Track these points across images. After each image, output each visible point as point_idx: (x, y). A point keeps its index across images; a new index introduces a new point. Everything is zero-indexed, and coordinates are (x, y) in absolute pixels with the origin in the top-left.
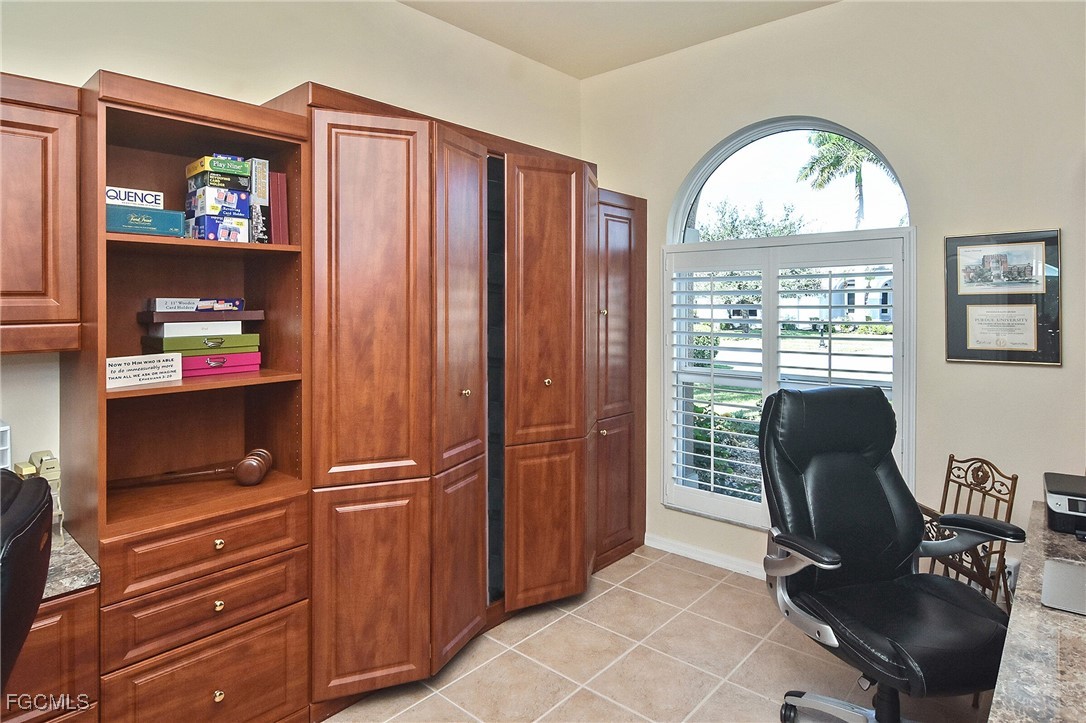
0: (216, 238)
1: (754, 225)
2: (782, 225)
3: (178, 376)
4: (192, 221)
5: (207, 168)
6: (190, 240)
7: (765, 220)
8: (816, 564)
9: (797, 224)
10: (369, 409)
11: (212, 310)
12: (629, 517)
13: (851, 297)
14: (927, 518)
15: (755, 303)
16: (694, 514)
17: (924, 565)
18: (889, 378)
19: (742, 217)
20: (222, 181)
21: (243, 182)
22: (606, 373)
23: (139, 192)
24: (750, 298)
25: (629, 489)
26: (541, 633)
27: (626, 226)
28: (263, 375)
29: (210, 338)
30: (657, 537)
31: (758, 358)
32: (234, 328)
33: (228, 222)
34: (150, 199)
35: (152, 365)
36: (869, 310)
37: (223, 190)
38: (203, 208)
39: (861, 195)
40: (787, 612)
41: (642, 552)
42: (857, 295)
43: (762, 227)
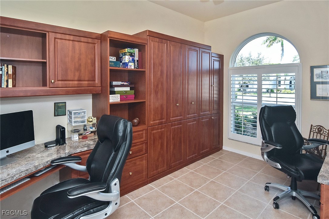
0: (128, 68)
1: (249, 59)
2: (257, 59)
3: (119, 100)
4: (121, 64)
5: (126, 51)
6: (121, 68)
7: (252, 57)
8: (276, 147)
9: (262, 59)
10: (158, 108)
11: (124, 84)
12: (219, 141)
13: (280, 82)
14: (305, 141)
15: (248, 83)
16: (237, 141)
17: (304, 152)
18: (294, 104)
19: (244, 57)
20: (129, 54)
21: (133, 54)
22: (213, 102)
23: (111, 57)
24: (247, 82)
25: (219, 133)
26: (199, 168)
27: (219, 62)
28: (135, 100)
29: (125, 91)
30: (226, 147)
31: (256, 98)
32: (128, 89)
33: (130, 64)
34: (113, 59)
35: (115, 97)
36: (285, 86)
37: (129, 56)
38: (125, 61)
39: (283, 50)
40: (267, 161)
41: (222, 151)
42: (281, 82)
43: (251, 60)
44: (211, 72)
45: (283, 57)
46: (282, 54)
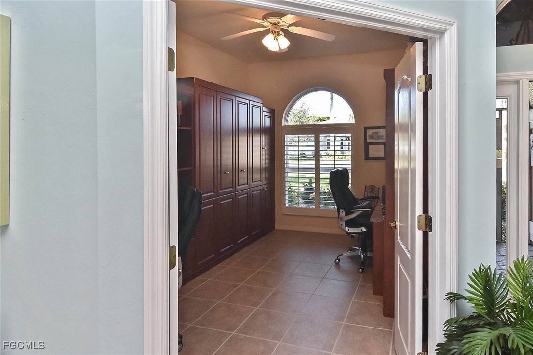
27: (270, 119)
44: (262, 130)
45: (332, 108)
46: (332, 105)
